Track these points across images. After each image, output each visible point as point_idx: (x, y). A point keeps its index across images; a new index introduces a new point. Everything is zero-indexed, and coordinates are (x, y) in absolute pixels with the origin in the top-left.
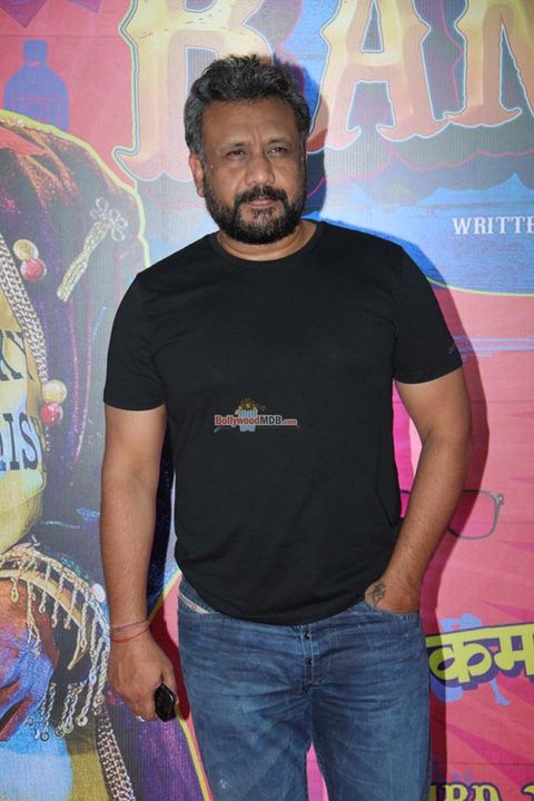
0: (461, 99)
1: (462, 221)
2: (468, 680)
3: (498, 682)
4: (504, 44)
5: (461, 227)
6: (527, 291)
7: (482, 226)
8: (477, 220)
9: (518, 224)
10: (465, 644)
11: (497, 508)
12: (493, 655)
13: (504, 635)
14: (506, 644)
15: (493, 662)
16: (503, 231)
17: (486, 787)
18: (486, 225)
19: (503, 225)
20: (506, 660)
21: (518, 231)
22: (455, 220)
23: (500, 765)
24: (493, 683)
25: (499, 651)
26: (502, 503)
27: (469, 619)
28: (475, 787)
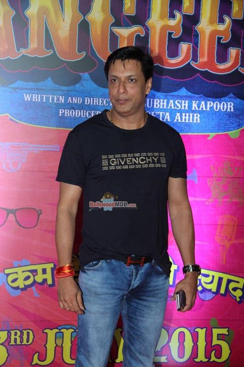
0: (28, 44)
1: (28, 95)
2: (23, 287)
3: (36, 287)
4: (45, 23)
5: (27, 98)
6: (54, 126)
7: (36, 98)
8: (34, 95)
9: (51, 99)
10: (23, 272)
11: (39, 216)
12: (34, 276)
13: (39, 268)
14: (40, 272)
15: (34, 279)
16: (44, 101)
17: (28, 331)
18: (38, 97)
19: (44, 98)
20: (39, 278)
21: (50, 101)
22: (25, 95)
23: (35, 322)
24: (34, 288)
25: (37, 274)
26: (41, 213)
27: (25, 261)
28: (23, 331)
